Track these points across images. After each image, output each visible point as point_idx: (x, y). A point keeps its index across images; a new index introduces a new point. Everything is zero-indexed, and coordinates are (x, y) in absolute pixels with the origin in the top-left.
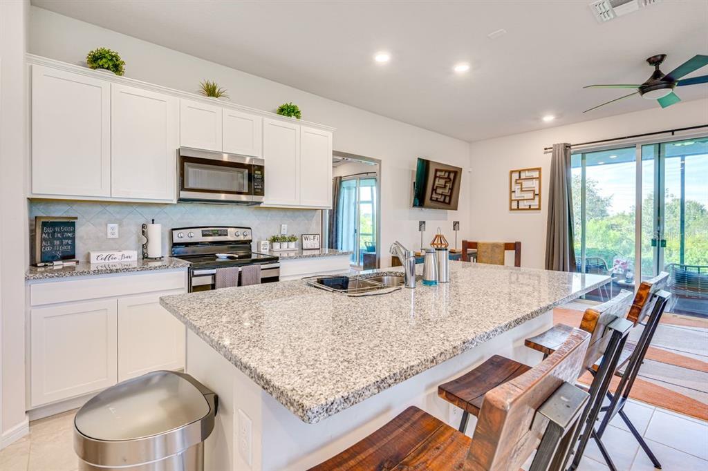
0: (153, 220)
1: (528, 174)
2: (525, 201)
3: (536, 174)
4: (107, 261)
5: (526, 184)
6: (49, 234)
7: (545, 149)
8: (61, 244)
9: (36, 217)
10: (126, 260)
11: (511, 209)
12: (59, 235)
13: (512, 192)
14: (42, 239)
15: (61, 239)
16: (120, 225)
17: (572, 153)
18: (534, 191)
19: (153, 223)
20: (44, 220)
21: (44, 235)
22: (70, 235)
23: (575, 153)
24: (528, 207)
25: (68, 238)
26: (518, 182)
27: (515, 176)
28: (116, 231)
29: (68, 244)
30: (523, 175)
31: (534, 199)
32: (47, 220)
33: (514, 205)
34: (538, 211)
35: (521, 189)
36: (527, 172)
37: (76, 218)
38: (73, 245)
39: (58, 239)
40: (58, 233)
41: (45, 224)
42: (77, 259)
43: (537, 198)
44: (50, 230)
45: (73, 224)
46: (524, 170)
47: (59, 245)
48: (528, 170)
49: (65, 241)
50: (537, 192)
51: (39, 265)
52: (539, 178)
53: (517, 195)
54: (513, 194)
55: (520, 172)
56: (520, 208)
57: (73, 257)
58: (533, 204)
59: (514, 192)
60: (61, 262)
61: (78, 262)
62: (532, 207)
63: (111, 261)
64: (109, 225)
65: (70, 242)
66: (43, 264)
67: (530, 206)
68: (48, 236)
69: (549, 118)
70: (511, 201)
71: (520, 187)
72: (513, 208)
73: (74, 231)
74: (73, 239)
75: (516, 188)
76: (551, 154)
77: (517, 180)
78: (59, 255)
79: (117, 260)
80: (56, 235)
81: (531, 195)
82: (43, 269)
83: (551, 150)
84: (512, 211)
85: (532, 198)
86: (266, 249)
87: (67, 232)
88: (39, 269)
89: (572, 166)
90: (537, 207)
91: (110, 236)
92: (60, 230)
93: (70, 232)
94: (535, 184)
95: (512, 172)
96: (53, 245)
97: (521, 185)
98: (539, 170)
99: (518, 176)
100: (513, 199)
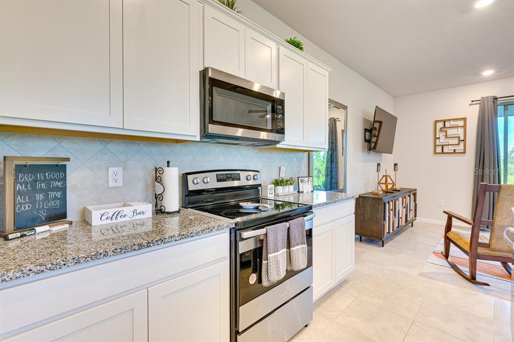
0: (168, 162)
1: (452, 123)
2: (450, 146)
3: (461, 123)
4: (114, 221)
5: (450, 132)
6: (26, 183)
7: (472, 101)
8: (47, 197)
9: (5, 157)
10: (139, 217)
11: (435, 153)
12: (43, 185)
13: (436, 138)
14: (16, 193)
15: (46, 192)
16: (124, 169)
17: (498, 104)
18: (459, 138)
19: (168, 166)
20: (18, 163)
21: (18, 186)
22: (59, 184)
23: (501, 104)
24: (453, 151)
25: (57, 189)
26: (442, 130)
27: (440, 125)
28: (120, 177)
29: (56, 198)
30: (447, 124)
31: (459, 144)
32: (24, 163)
33: (439, 150)
34: (462, 154)
35: (446, 135)
36: (451, 121)
37: (68, 159)
38: (64, 199)
39: (41, 191)
40: (41, 181)
41: (20, 169)
42: (69, 219)
43: (462, 144)
44: (29, 178)
45: (63, 168)
46: (449, 120)
47: (44, 201)
48: (454, 120)
49: (52, 194)
50: (462, 138)
51: (10, 237)
52: (464, 127)
53: (441, 141)
54: (437, 140)
55: (445, 122)
56: (444, 151)
57: (64, 216)
58: (457, 148)
59: (439, 138)
60: (46, 228)
61: (71, 223)
62: (456, 151)
63: (119, 220)
64: (110, 169)
65: (59, 194)
66: (19, 235)
67: (455, 150)
68: (26, 187)
69: (488, 73)
70: (435, 146)
71: (445, 134)
72: (437, 152)
73: (64, 179)
74: (64, 190)
75: (441, 135)
76: (478, 105)
77: (441, 128)
78: (43, 215)
79: (127, 219)
80: (38, 186)
81: (456, 141)
82: (18, 242)
83: (479, 102)
84: (435, 155)
85: (457, 143)
86: (272, 194)
87: (55, 180)
88: (11, 244)
89: (498, 115)
90: (462, 151)
91: (112, 184)
92: (45, 176)
93: (59, 180)
94: (460, 132)
95: (436, 122)
96: (33, 201)
97: (446, 133)
98: (465, 119)
99: (443, 125)
100: (437, 144)
